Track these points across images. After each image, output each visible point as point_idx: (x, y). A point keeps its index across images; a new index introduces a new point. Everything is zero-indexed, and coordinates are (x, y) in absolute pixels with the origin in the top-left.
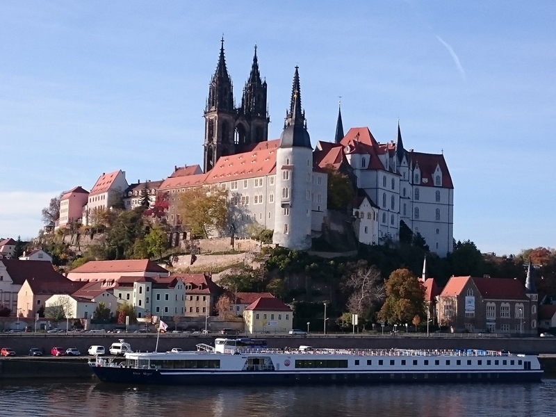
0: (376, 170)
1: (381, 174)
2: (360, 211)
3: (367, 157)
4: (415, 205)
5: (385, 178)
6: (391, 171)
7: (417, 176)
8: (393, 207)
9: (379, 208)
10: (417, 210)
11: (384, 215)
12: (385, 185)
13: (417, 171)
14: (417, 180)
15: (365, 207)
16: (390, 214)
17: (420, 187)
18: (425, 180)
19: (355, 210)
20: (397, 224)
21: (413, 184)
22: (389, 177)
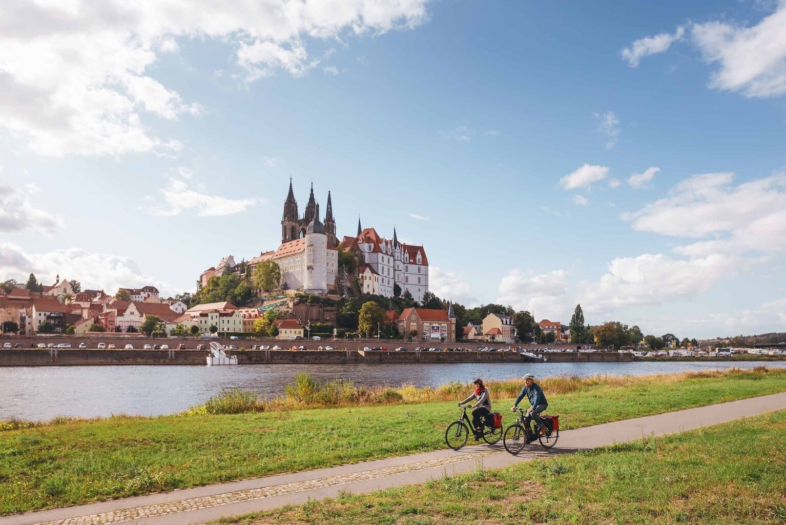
0: (377, 252)
1: (380, 255)
2: (364, 275)
3: (372, 245)
4: (406, 275)
5: (383, 258)
6: (386, 253)
7: (406, 258)
8: (389, 275)
9: (379, 275)
10: (407, 278)
11: (383, 279)
12: (383, 261)
13: (407, 255)
14: (407, 261)
15: (368, 273)
16: (387, 279)
17: (408, 265)
18: (412, 261)
19: (361, 275)
20: (392, 284)
21: (404, 263)
22: (386, 257)
